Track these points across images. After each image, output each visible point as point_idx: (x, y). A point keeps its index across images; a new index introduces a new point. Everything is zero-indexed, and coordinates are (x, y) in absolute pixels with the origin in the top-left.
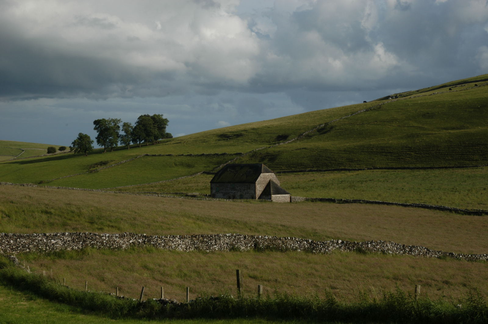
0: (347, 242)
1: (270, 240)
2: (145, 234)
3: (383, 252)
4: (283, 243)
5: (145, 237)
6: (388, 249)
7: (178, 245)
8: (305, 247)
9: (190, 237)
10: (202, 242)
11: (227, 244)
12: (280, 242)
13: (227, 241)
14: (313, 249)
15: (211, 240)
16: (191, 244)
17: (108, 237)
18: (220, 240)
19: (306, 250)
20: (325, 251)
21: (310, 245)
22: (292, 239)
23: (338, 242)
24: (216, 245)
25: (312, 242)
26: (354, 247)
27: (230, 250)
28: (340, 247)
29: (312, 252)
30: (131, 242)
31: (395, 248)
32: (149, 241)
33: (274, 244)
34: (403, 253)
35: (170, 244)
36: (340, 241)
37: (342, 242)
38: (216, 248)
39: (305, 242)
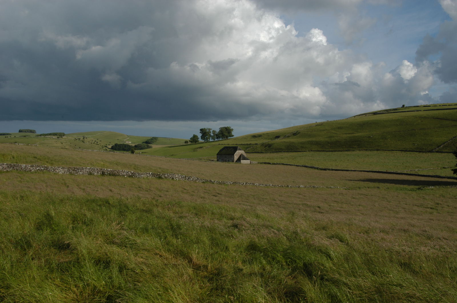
0: (154, 173)
1: (111, 171)
2: (46, 166)
3: (173, 179)
4: (118, 173)
5: (46, 167)
6: (176, 178)
7: (60, 171)
8: (129, 175)
9: (68, 168)
10: (74, 170)
11: (87, 172)
12: (116, 172)
13: (88, 170)
14: (133, 176)
15: (78, 170)
16: (67, 171)
17: (25, 166)
18: (83, 170)
19: (130, 176)
20: (139, 177)
21: (132, 174)
22: (122, 171)
23: (150, 173)
24: (81, 172)
25: (133, 173)
26: (157, 176)
27: (89, 174)
28: (150, 176)
29: (132, 177)
30: (37, 169)
31: (181, 177)
32: (47, 169)
33: (113, 173)
34: (185, 179)
35: (56, 170)
36: (151, 173)
37: (152, 174)
38: (81, 173)
39: (130, 173)
